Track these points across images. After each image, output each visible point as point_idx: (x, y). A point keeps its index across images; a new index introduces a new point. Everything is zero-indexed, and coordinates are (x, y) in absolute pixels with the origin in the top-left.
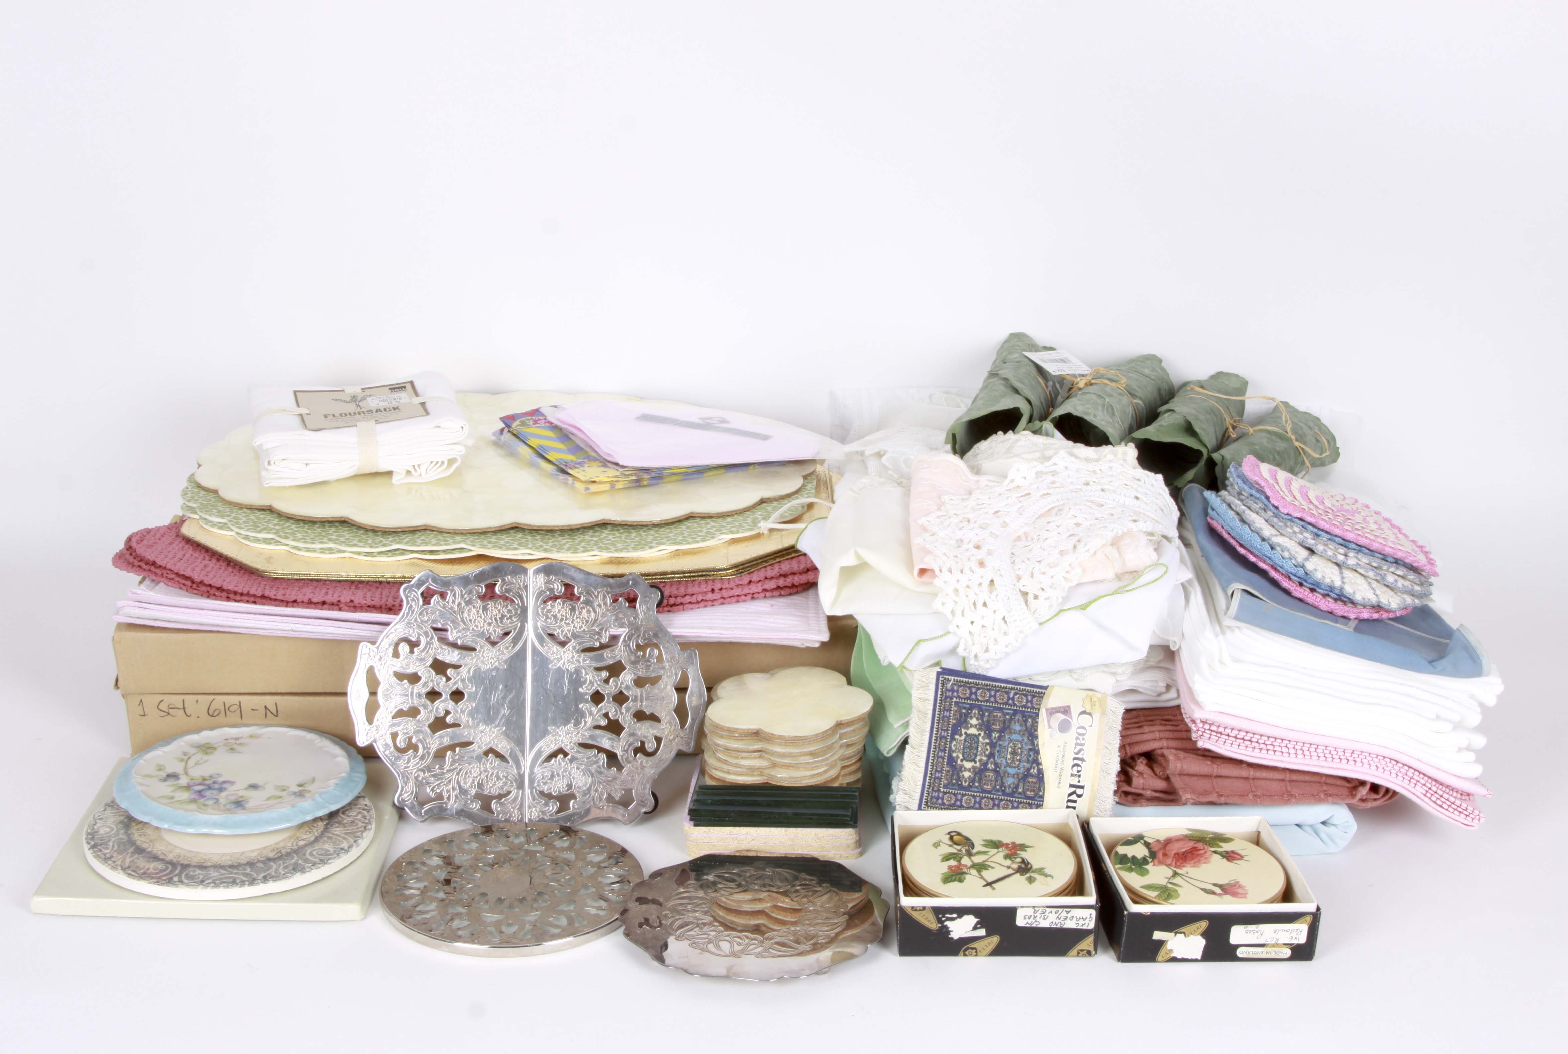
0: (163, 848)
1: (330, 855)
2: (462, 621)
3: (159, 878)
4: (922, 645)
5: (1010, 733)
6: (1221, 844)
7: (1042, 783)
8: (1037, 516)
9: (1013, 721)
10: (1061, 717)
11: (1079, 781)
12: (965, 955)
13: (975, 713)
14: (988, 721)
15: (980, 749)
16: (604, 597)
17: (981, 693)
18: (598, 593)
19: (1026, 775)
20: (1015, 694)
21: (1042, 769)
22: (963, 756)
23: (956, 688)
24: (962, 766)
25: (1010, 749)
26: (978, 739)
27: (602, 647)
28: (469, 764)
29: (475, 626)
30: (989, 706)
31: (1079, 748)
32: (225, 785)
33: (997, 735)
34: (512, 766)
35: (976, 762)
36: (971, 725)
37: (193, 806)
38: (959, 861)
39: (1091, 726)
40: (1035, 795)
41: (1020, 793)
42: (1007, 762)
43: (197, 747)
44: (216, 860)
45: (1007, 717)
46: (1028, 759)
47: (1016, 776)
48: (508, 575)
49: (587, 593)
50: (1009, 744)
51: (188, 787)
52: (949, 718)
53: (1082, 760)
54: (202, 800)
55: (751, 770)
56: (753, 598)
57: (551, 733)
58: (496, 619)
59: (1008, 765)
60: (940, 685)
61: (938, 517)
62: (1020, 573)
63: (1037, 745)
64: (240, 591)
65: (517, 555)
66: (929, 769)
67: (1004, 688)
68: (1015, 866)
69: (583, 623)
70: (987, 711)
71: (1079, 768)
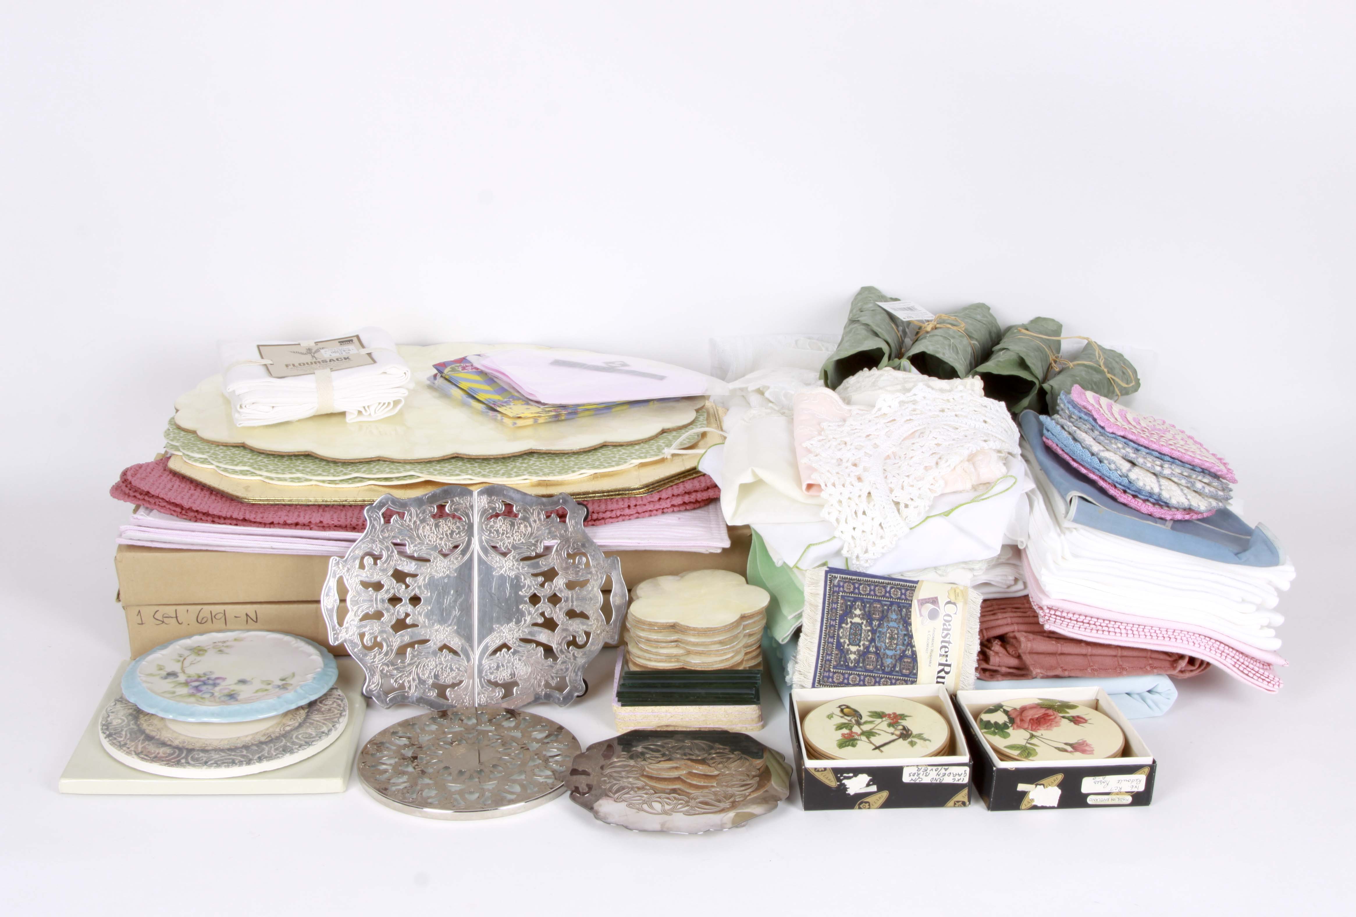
0: (169, 735)
1: (313, 738)
2: (418, 536)
3: (168, 760)
4: (812, 548)
5: (888, 621)
6: (1068, 710)
7: (915, 663)
8: (902, 438)
9: (890, 611)
10: (930, 606)
11: (947, 661)
12: (860, 808)
13: (858, 605)
14: (869, 612)
15: (863, 635)
16: (539, 514)
17: (863, 588)
18: (533, 510)
19: (902, 656)
20: (891, 588)
21: (915, 651)
22: (849, 641)
23: (841, 584)
24: (848, 650)
25: (888, 635)
26: (861, 627)
27: (538, 556)
28: (427, 658)
29: (429, 540)
30: (870, 599)
31: (946, 632)
32: (218, 681)
33: (877, 623)
34: (463, 659)
35: (860, 646)
36: (855, 615)
37: (192, 699)
38: (851, 730)
39: (956, 614)
40: (910, 673)
41: (897, 672)
42: (886, 646)
43: (190, 650)
44: (216, 744)
45: (885, 607)
46: (903, 643)
47: (893, 657)
48: (456, 496)
49: (524, 511)
50: (887, 630)
51: (187, 684)
52: (836, 609)
53: (949, 642)
54: (199, 694)
55: (669, 657)
56: (663, 513)
57: (496, 630)
58: (446, 535)
59: (887, 648)
60: (828, 582)
61: (820, 441)
62: (892, 486)
63: (911, 631)
64: (224, 516)
65: (459, 480)
66: (821, 653)
67: (882, 583)
68: (898, 733)
69: (521, 537)
70: (868, 602)
71: (947, 650)
